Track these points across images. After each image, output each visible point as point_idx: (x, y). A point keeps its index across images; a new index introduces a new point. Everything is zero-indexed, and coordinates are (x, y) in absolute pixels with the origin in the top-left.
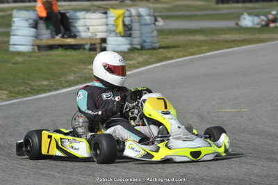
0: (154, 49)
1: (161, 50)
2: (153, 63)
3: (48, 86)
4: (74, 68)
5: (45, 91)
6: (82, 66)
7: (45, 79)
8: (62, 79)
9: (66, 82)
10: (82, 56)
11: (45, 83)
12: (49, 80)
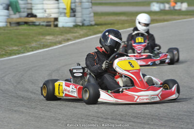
0: (91, 25)
1: (96, 26)
2: (91, 35)
3: (17, 50)
4: (35, 39)
5: (15, 54)
6: (41, 37)
7: (15, 46)
8: (27, 46)
9: (31, 48)
10: (41, 30)
11: (15, 48)
12: (18, 46)
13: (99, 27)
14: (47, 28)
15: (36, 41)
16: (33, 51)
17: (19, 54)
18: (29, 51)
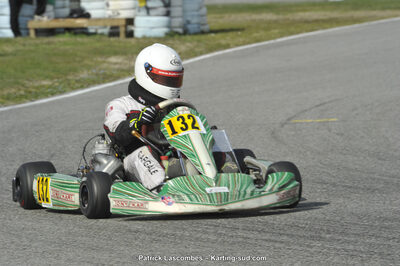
0: (203, 33)
1: (213, 35)
2: (201, 54)
3: (50, 87)
4: (86, 62)
5: (46, 95)
6: (99, 59)
7: (46, 77)
8: (70, 77)
9: (77, 81)
10: (98, 45)
11: (46, 83)
12: (52, 78)
13: (219, 35)
14: (112, 39)
15: (89, 68)
16: (82, 87)
17: (53, 94)
18: (74, 89)
